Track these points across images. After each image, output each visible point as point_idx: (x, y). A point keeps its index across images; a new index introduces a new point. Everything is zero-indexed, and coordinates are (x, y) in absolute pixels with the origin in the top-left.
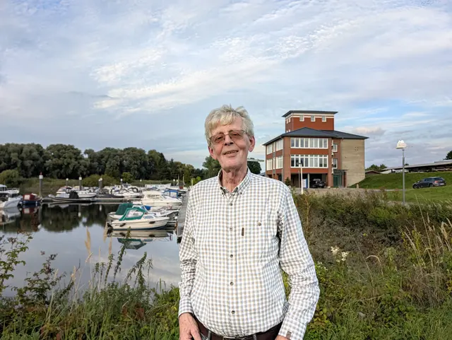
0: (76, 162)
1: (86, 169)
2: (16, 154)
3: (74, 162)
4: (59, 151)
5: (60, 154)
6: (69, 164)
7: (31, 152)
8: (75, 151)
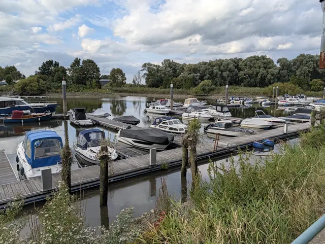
0: (265, 71)
1: (272, 77)
2: (218, 67)
3: (262, 71)
4: (251, 62)
5: (251, 65)
6: (258, 73)
7: (228, 65)
8: (266, 61)
